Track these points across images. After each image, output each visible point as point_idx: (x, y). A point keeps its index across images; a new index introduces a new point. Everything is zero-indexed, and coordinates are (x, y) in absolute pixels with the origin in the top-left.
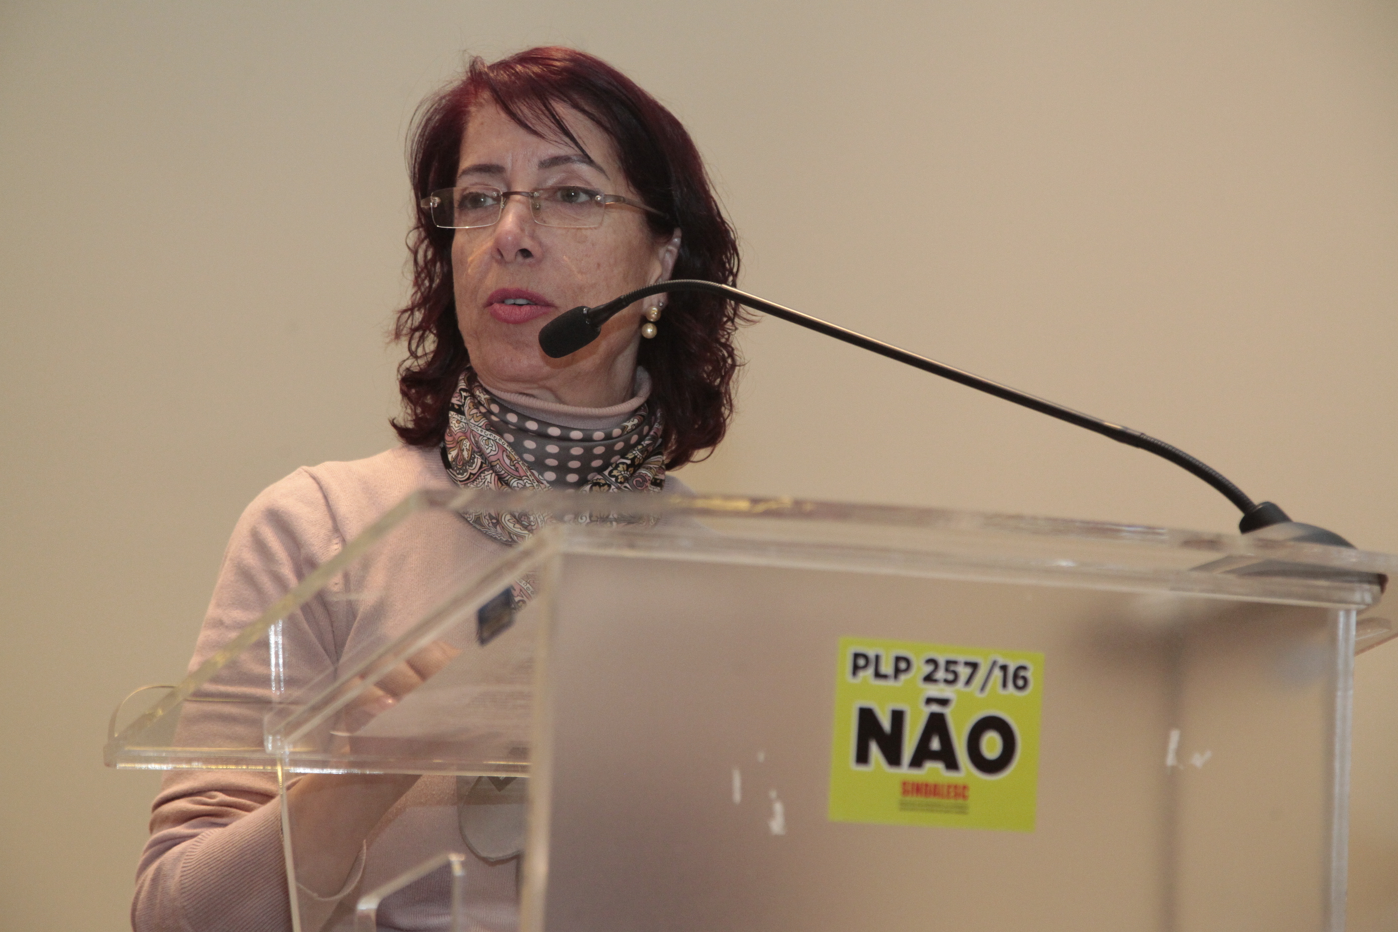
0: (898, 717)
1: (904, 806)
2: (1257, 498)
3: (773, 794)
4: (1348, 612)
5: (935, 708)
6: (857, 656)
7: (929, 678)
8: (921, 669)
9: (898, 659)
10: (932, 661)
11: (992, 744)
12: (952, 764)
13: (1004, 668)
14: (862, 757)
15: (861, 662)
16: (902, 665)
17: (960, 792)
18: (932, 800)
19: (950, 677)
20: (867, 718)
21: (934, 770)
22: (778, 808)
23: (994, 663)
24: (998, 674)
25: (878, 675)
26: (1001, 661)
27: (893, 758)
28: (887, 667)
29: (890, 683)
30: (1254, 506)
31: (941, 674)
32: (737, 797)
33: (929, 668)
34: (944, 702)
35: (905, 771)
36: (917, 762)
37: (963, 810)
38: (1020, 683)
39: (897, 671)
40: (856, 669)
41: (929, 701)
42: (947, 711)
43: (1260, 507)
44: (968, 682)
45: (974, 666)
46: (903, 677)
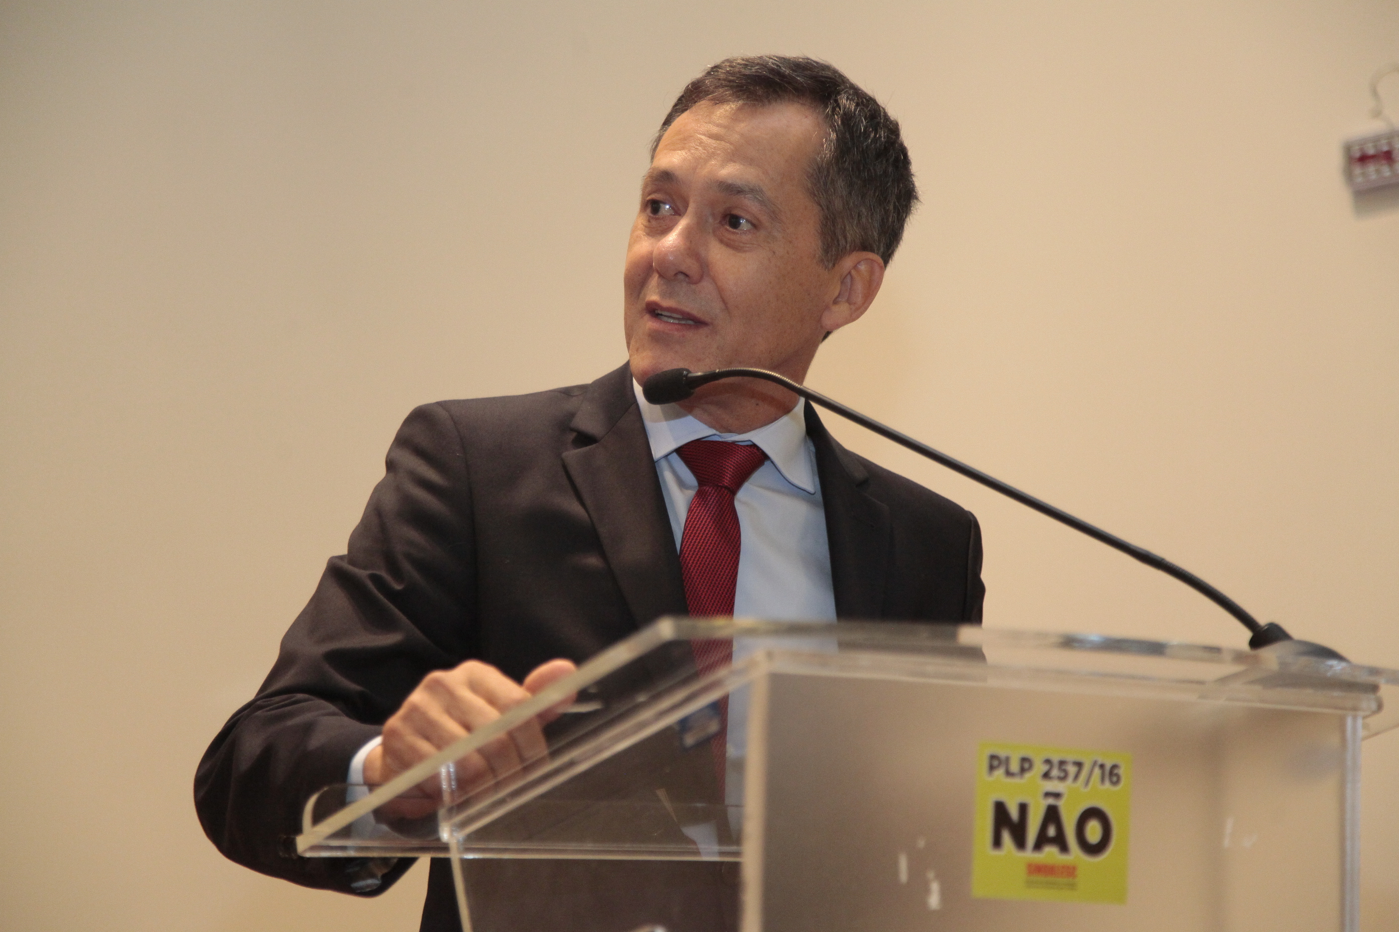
0: (1023, 808)
1: (1029, 884)
2: (1262, 619)
3: (931, 875)
4: (1355, 718)
5: (1051, 801)
6: (993, 757)
7: (1046, 776)
8: (1040, 768)
9: (1024, 760)
10: (1048, 762)
11: (1093, 831)
12: (1064, 847)
13: (1102, 766)
14: (997, 842)
15: (996, 763)
16: (1026, 764)
17: (1070, 871)
18: (1050, 879)
19: (1062, 775)
20: (1000, 809)
21: (1051, 853)
22: (935, 887)
23: (1095, 763)
24: (1097, 772)
25: (1009, 773)
26: (1100, 762)
27: (1020, 843)
28: (1015, 767)
29: (1016, 781)
30: (1262, 628)
31: (1055, 772)
32: (904, 876)
33: (1045, 768)
34: (1057, 795)
35: (1029, 855)
36: (1038, 846)
37: (1072, 887)
38: (1115, 779)
39: (1023, 770)
40: (992, 768)
41: (1048, 794)
42: (1061, 804)
43: (1266, 627)
44: (1076, 777)
45: (1079, 765)
46: (1028, 775)
